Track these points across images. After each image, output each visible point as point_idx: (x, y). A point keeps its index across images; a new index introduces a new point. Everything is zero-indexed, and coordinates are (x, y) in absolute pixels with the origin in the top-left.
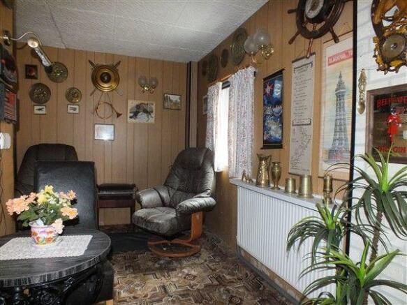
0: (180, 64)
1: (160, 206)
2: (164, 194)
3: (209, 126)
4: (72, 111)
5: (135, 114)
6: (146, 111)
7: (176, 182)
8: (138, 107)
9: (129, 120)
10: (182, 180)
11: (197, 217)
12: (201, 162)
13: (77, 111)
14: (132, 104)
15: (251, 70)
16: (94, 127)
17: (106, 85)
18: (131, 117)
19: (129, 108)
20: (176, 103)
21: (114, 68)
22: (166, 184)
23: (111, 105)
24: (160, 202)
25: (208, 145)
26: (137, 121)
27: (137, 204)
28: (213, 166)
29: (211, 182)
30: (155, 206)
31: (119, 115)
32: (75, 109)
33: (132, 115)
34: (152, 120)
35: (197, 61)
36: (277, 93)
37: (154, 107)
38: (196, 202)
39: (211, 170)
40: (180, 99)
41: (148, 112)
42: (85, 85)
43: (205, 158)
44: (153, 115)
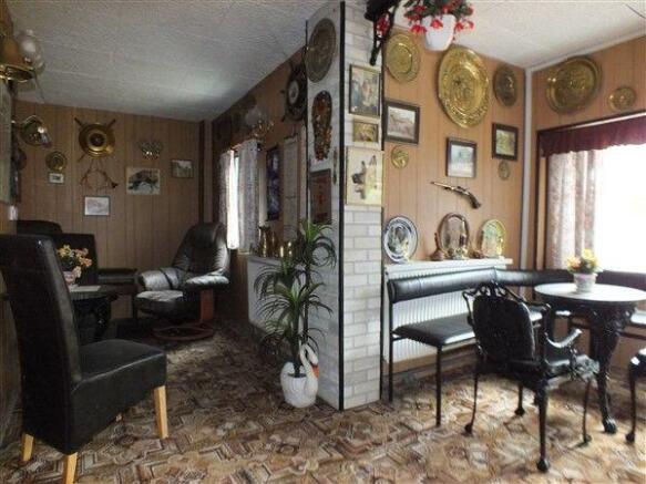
0: (191, 123)
1: (166, 289)
2: (173, 277)
3: (222, 199)
4: (55, 181)
5: (136, 184)
6: (148, 181)
7: (185, 262)
8: (139, 175)
9: (129, 192)
10: (192, 260)
11: (207, 297)
12: (213, 238)
13: (62, 180)
14: (131, 172)
15: (254, 141)
16: (84, 199)
17: (96, 149)
18: (131, 188)
19: (128, 177)
20: (185, 170)
21: (107, 128)
22: (174, 265)
23: (104, 174)
24: (166, 284)
25: (222, 220)
26: (138, 192)
27: (140, 288)
28: (226, 242)
29: (223, 259)
30: (161, 289)
31: (114, 185)
32: (58, 178)
33: (131, 185)
34: (156, 192)
35: (211, 120)
36: (275, 167)
37: (158, 175)
38: (205, 279)
39: (222, 247)
40: (193, 165)
41: (152, 182)
42: (71, 148)
43: (217, 235)
44: (158, 185)
